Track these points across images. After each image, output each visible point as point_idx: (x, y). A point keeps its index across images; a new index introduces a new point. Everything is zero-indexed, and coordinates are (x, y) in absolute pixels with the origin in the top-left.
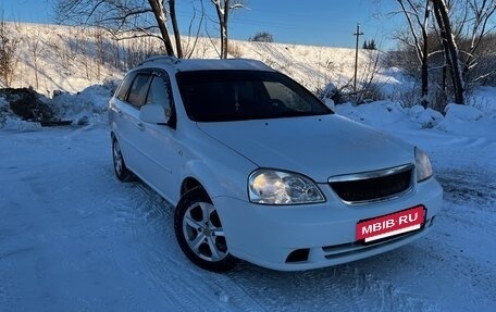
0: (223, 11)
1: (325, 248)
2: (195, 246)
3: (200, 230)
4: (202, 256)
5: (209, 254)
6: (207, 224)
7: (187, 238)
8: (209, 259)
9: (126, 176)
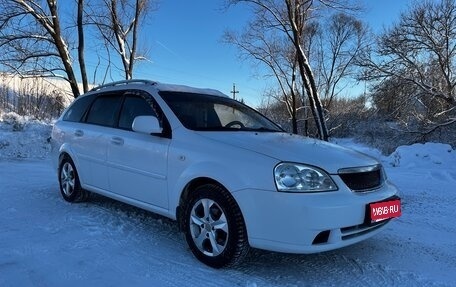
0: (128, 61)
1: (344, 230)
2: (199, 244)
3: (202, 226)
4: (206, 253)
5: (210, 249)
6: (208, 219)
7: (193, 236)
8: (211, 255)
9: (79, 196)
